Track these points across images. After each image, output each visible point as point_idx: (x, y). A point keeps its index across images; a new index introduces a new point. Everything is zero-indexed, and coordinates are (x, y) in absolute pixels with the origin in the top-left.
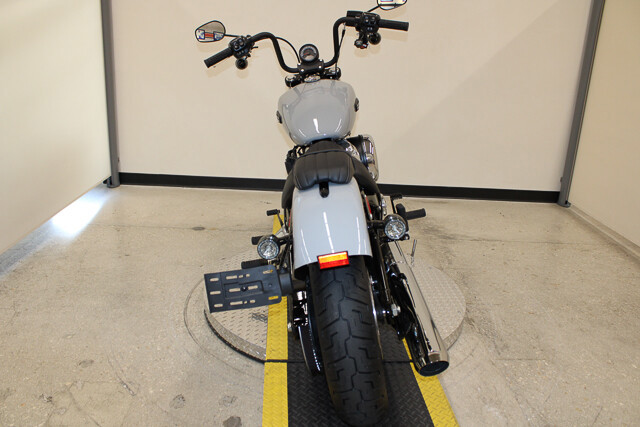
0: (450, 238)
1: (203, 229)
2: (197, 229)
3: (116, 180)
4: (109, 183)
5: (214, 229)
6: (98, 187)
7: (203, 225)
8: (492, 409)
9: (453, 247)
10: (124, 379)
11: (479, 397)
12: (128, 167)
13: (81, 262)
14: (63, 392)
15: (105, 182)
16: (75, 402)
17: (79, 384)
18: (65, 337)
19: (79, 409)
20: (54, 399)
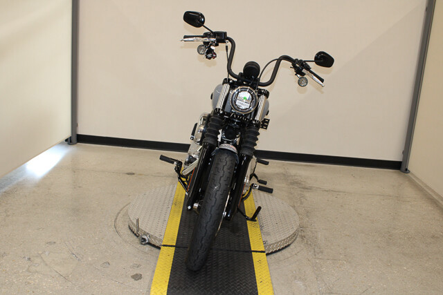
0: (307, 189)
1: (134, 174)
2: (128, 174)
3: (74, 139)
4: (69, 141)
5: (141, 175)
6: (61, 143)
7: (134, 172)
8: (299, 282)
9: (307, 194)
10: (74, 252)
11: (292, 276)
12: (83, 130)
13: (49, 189)
14: (37, 256)
15: (66, 140)
16: (44, 261)
17: (47, 253)
18: (39, 229)
19: (46, 265)
20: (32, 259)
